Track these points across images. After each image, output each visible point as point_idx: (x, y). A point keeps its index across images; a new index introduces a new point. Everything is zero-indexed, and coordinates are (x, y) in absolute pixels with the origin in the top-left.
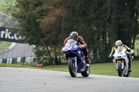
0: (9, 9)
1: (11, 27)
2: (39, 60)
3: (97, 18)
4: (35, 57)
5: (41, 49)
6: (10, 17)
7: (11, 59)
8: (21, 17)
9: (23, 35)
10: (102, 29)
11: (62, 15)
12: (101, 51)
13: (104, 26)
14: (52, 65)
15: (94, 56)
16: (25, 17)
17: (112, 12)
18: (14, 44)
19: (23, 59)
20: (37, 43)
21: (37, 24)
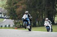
0: (3, 6)
1: (4, 13)
2: (16, 26)
3: (39, 8)
4: (14, 25)
5: (16, 21)
6: (4, 9)
7: (4, 26)
8: (8, 9)
9: (9, 16)
10: (41, 13)
11: (25, 7)
12: (41, 21)
13: (42, 12)
14: (21, 28)
15: (38, 24)
16: (10, 8)
17: (45, 6)
18: (5, 19)
19: (9, 26)
20: (15, 19)
21: (15, 11)
